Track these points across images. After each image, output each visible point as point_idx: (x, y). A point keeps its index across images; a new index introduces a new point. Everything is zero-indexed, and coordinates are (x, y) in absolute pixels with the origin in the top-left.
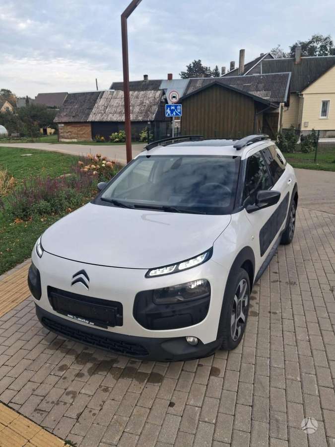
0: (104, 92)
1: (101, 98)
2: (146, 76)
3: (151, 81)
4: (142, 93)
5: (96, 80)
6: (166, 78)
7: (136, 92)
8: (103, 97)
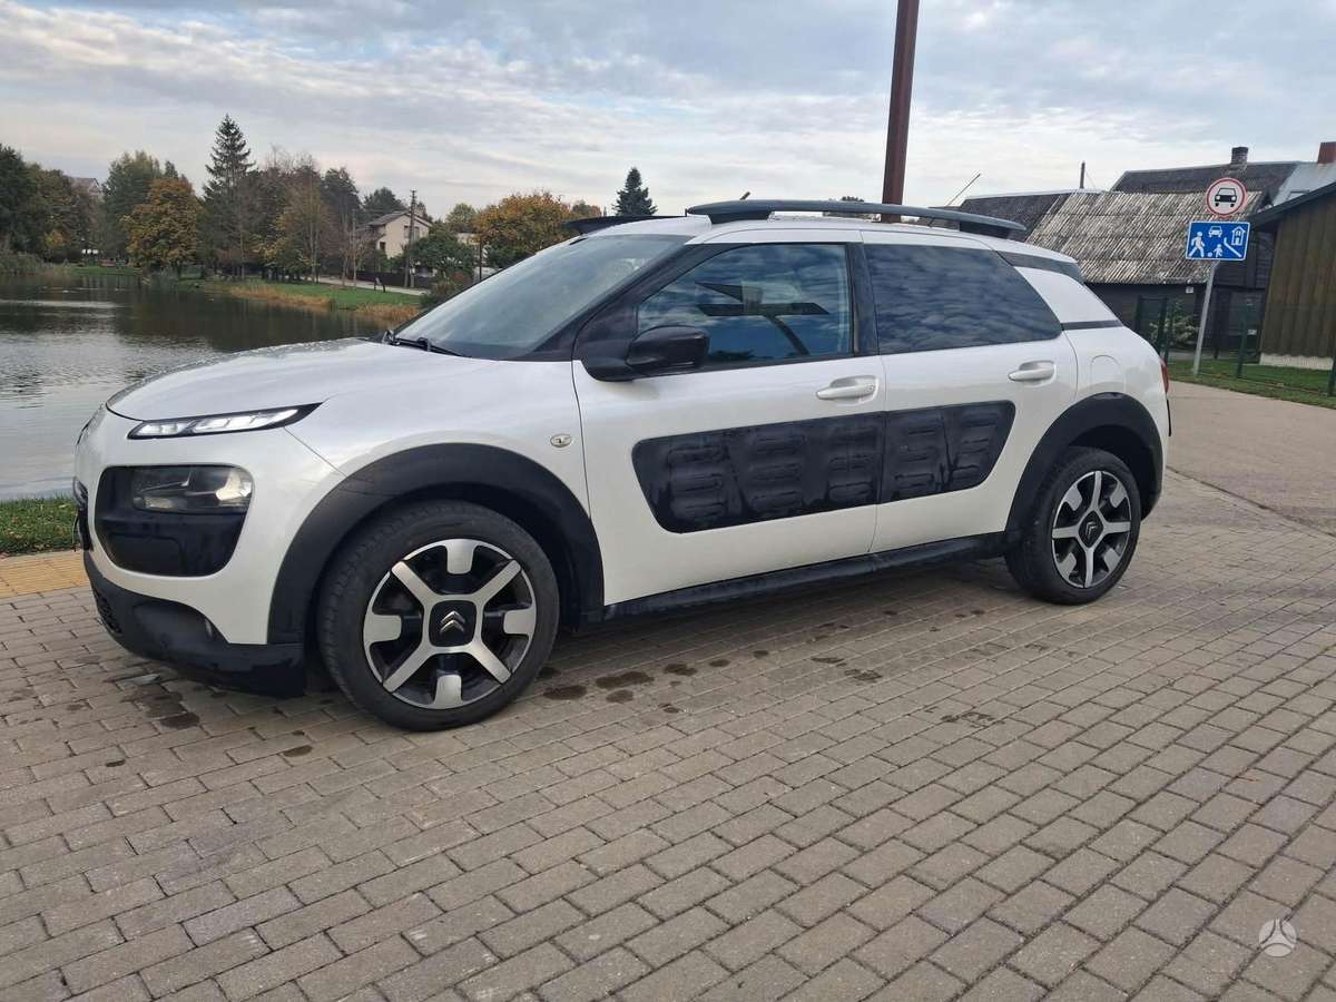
0: (1067, 195)
1: (1055, 212)
2: (1239, 152)
3: (1252, 167)
4: (1190, 197)
5: (1083, 165)
6: (1314, 157)
7: (1171, 197)
8: (1062, 210)
